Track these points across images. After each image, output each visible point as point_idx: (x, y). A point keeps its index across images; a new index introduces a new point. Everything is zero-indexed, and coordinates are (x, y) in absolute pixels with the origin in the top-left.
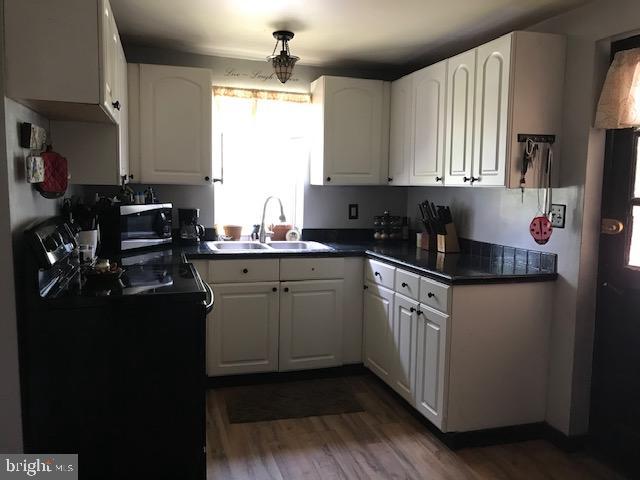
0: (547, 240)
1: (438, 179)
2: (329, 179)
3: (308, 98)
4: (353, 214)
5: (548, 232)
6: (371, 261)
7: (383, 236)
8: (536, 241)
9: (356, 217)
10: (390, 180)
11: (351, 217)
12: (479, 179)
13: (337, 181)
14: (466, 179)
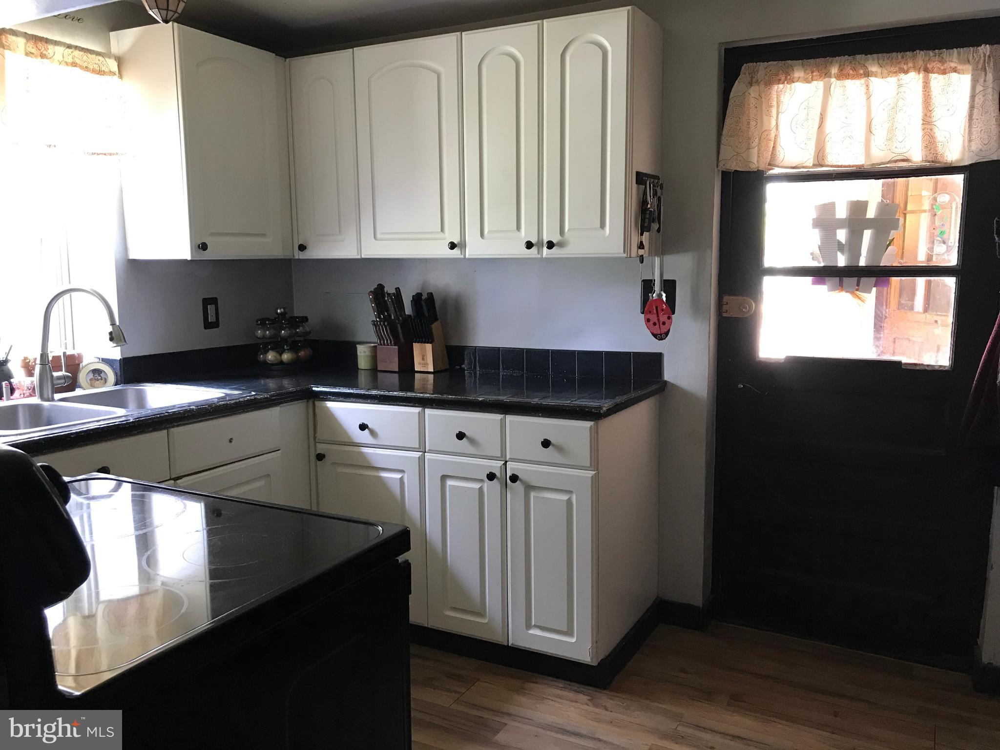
0: (667, 334)
1: (453, 246)
2: (204, 247)
3: (113, 65)
4: (211, 318)
5: (667, 321)
6: (330, 405)
7: (286, 357)
8: (655, 336)
9: (215, 325)
10: (302, 248)
11: (208, 325)
12: (561, 245)
13: (219, 251)
14: (529, 245)
